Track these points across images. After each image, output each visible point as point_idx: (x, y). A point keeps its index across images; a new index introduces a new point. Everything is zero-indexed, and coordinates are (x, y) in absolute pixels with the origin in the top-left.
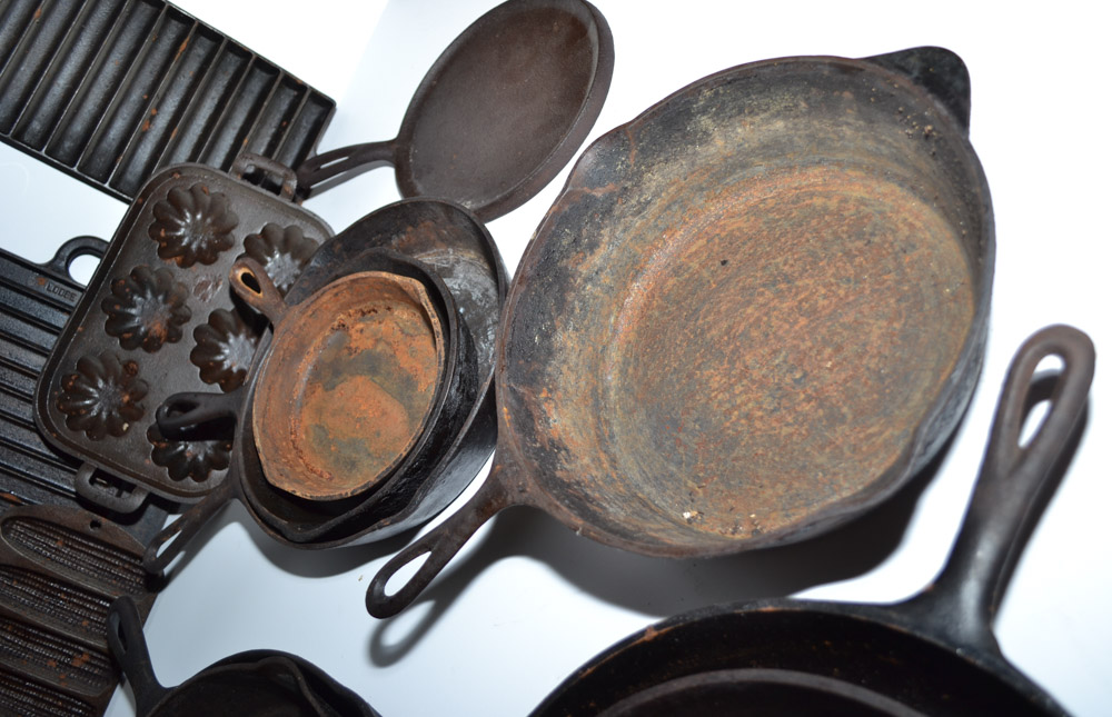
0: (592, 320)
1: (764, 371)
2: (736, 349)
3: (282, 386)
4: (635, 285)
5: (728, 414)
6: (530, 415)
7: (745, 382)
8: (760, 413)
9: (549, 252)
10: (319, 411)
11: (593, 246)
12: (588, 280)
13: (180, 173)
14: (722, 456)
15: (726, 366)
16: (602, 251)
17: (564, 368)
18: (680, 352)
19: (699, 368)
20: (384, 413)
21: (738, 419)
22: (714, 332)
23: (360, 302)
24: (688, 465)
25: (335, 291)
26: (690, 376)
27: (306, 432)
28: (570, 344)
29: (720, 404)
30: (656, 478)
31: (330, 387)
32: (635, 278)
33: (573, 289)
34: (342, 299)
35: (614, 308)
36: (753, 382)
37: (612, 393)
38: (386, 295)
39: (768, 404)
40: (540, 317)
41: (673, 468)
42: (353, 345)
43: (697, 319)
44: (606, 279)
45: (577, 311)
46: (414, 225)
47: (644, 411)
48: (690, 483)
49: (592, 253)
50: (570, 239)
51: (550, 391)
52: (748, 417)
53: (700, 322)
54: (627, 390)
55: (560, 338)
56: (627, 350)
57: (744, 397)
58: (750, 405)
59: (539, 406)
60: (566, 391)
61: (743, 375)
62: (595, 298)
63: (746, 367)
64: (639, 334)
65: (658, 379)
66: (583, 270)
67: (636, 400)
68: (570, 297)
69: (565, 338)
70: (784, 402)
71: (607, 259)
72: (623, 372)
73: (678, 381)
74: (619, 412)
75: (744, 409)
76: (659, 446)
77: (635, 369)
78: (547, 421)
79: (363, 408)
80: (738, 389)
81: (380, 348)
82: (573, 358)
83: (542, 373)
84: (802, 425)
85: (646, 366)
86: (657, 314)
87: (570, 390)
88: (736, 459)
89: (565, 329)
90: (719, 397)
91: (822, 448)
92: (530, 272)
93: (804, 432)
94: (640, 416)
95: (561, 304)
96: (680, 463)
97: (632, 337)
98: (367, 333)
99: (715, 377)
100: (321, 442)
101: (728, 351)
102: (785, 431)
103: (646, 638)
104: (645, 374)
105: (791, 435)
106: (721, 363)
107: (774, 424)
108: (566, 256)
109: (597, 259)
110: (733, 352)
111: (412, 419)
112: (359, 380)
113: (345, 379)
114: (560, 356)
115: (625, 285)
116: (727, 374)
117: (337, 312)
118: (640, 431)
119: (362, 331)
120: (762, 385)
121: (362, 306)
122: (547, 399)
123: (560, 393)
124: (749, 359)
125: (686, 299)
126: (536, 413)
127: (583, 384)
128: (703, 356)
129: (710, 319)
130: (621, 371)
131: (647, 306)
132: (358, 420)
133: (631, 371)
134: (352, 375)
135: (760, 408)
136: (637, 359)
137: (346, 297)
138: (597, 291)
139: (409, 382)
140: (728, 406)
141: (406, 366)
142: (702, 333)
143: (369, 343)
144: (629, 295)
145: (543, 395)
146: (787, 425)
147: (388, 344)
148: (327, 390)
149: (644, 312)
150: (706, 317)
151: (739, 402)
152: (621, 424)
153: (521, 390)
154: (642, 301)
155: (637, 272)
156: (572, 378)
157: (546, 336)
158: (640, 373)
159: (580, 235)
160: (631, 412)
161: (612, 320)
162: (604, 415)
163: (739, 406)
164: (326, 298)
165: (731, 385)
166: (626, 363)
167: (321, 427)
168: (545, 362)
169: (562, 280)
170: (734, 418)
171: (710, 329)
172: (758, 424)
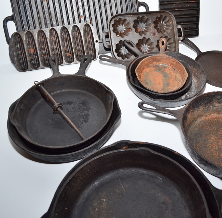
0: (206, 110)
1: (221, 145)
2: (220, 138)
3: (150, 61)
4: (216, 114)
5: (210, 143)
6: (188, 110)
7: (217, 143)
8: (214, 149)
9: (214, 96)
10: (150, 71)
11: (219, 103)
12: (213, 105)
13: (171, 16)
14: (203, 147)
15: (216, 138)
16: (219, 105)
17: (197, 111)
18: (212, 129)
19: (212, 134)
20: (160, 84)
21: (211, 146)
22: (219, 132)
23: (175, 66)
24: (197, 142)
25: (174, 61)
26: (210, 133)
27: (145, 71)
28: (201, 109)
29: (210, 141)
30: (190, 139)
31: (156, 70)
32: (217, 113)
33: (210, 104)
34: (173, 63)
35: (210, 113)
36: (218, 144)
37: (196, 122)
38: (180, 70)
39: (217, 149)
40: (203, 101)
41: (194, 140)
42: (166, 70)
43: (219, 128)
44: (214, 108)
45: (207, 107)
46: (194, 67)
47: (198, 129)
48: (195, 145)
49: (218, 103)
50: (219, 98)
51: (193, 111)
52: (212, 147)
53: (219, 129)
54: (199, 124)
55: (201, 107)
56: (205, 120)
57: (214, 144)
58: (214, 146)
59: (190, 111)
60: (193, 114)
61: (217, 142)
62: (210, 109)
63: (219, 142)
64: (209, 120)
65: (205, 128)
66: (214, 103)
67: (199, 127)
68: (209, 104)
69: (201, 108)
70: (219, 151)
71: (218, 106)
72: (201, 122)
73: (207, 132)
74: (195, 125)
75: (213, 146)
76: (195, 136)
77: (203, 123)
78: (189, 114)
79: (157, 79)
80: (215, 143)
81: (169, 75)
82: (199, 111)
83: (195, 108)
84: (218, 156)
85: (205, 125)
86: (214, 121)
87: (194, 115)
88: (205, 150)
89: (203, 107)
90: (211, 140)
91: (218, 162)
92: (209, 95)
93: (218, 158)
94: (197, 129)
95: (206, 104)
96: (196, 141)
97: (207, 119)
98: (170, 71)
99: (213, 138)
100: (146, 75)
101: (219, 137)
102: (215, 154)
103: (175, 153)
104: (204, 126)
105: (215, 156)
106: (216, 137)
107: (215, 152)
108: (215, 99)
109: (217, 105)
110: (219, 138)
111: (163, 89)
112: (161, 75)
113: (159, 72)
114: (198, 109)
115: (215, 112)
116: (215, 139)
117: (170, 63)
118: (195, 131)
119: (169, 70)
120: (218, 146)
121: (174, 67)
122: (191, 111)
123: (193, 113)
124: (220, 141)
125: (220, 124)
126: (189, 111)
127: (196, 116)
128: (214, 133)
129: (221, 130)
130: (201, 121)
131: (214, 118)
132: (155, 80)
133: (202, 123)
134: (161, 73)
135: (215, 148)
136: (205, 122)
137: (174, 63)
138: (212, 108)
139: (168, 85)
140: (211, 143)
141: (170, 82)
142: (218, 131)
143: (169, 73)
144: (213, 114)
145: (192, 110)
146: (216, 154)
147: (171, 76)
148: (155, 70)
149: (213, 119)
150: (220, 129)
151: (213, 144)
152: (193, 127)
153: (191, 106)
154: (214, 117)
155: (218, 113)
156: (196, 113)
157: (201, 105)
158: (203, 125)
159: (220, 99)
160: (196, 127)
161: (208, 114)
162: (193, 123)
163: (212, 145)
164: (172, 60)
165: (214, 141)
166: (203, 121)
167: (148, 73)
168: (196, 107)
169: (211, 101)
170: (210, 145)
171: (219, 131)
172: (212, 149)
